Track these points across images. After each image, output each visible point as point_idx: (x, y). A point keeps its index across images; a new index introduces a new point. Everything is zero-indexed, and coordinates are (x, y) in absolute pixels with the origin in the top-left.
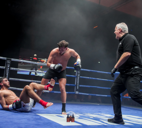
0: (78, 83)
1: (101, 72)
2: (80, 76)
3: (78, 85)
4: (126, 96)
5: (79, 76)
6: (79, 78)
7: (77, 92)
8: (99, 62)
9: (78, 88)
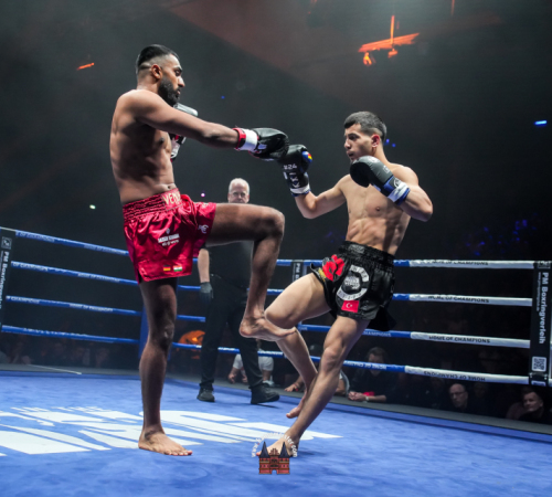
0: (1, 286)
1: (100, 247)
2: (10, 259)
4: (188, 342)
8: (93, 207)
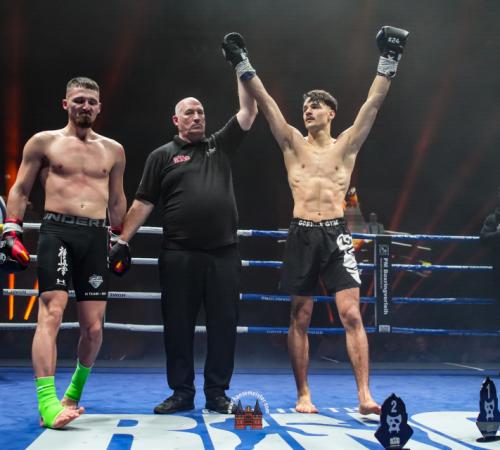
0: (385, 291)
2: (389, 264)
3: (385, 298)
5: (386, 264)
6: (386, 271)
7: (384, 328)
9: (386, 312)
